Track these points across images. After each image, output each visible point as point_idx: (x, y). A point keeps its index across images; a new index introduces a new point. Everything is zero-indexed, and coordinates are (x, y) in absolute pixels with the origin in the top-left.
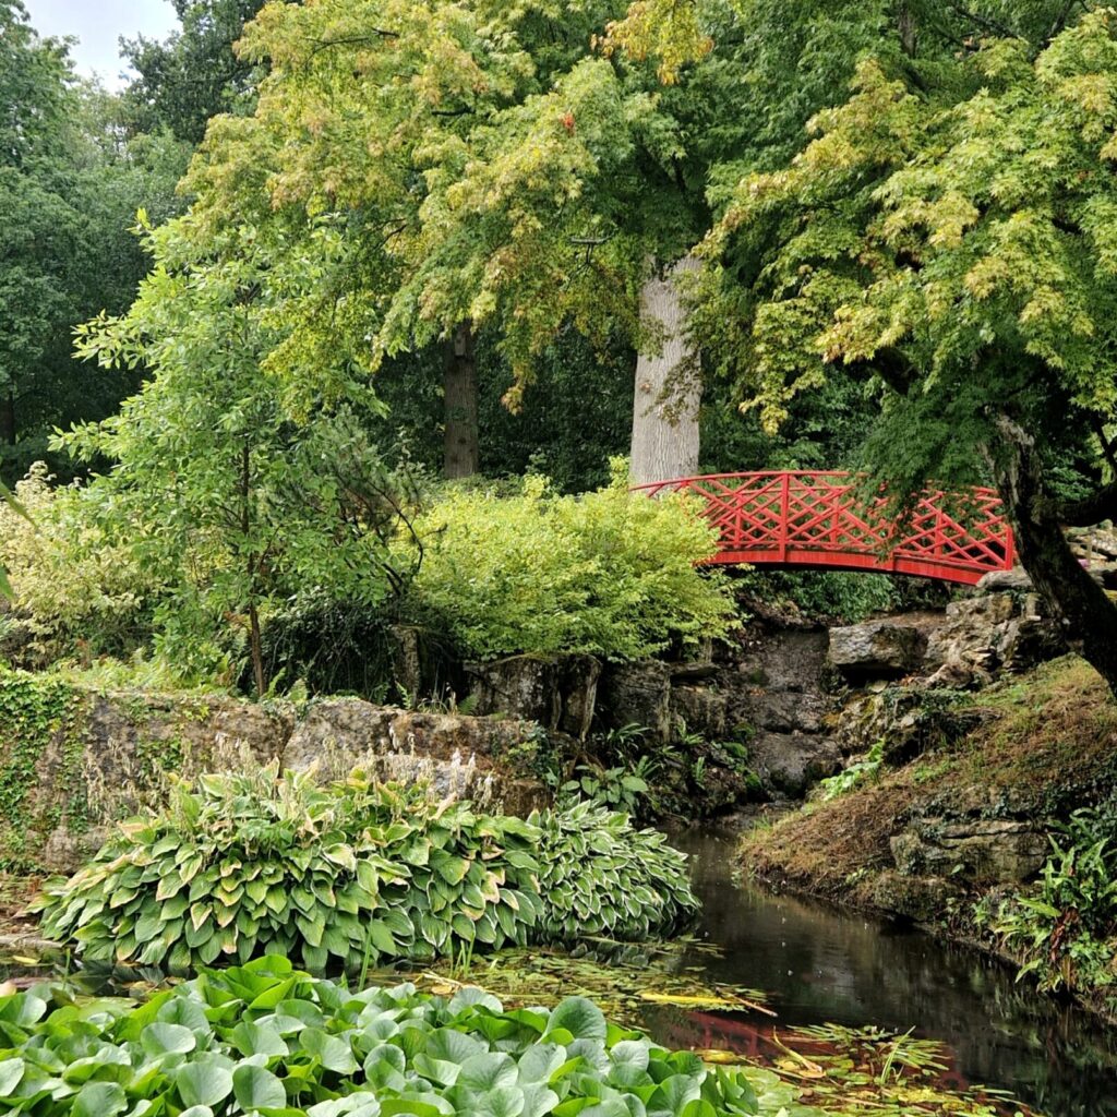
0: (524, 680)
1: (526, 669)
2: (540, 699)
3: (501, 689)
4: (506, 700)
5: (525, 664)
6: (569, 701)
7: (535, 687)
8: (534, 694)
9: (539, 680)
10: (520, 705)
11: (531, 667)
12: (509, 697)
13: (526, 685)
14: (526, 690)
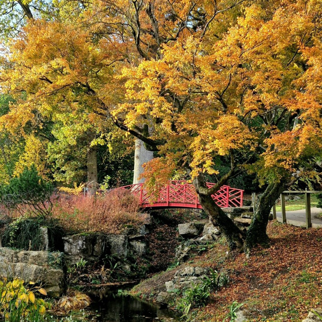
0: (80, 241)
1: (80, 238)
2: (84, 246)
3: (73, 244)
4: (75, 247)
5: (80, 236)
6: (95, 247)
7: (83, 243)
8: (83, 245)
9: (84, 241)
10: (79, 248)
11: (82, 237)
12: (75, 246)
13: (80, 242)
14: (80, 244)
